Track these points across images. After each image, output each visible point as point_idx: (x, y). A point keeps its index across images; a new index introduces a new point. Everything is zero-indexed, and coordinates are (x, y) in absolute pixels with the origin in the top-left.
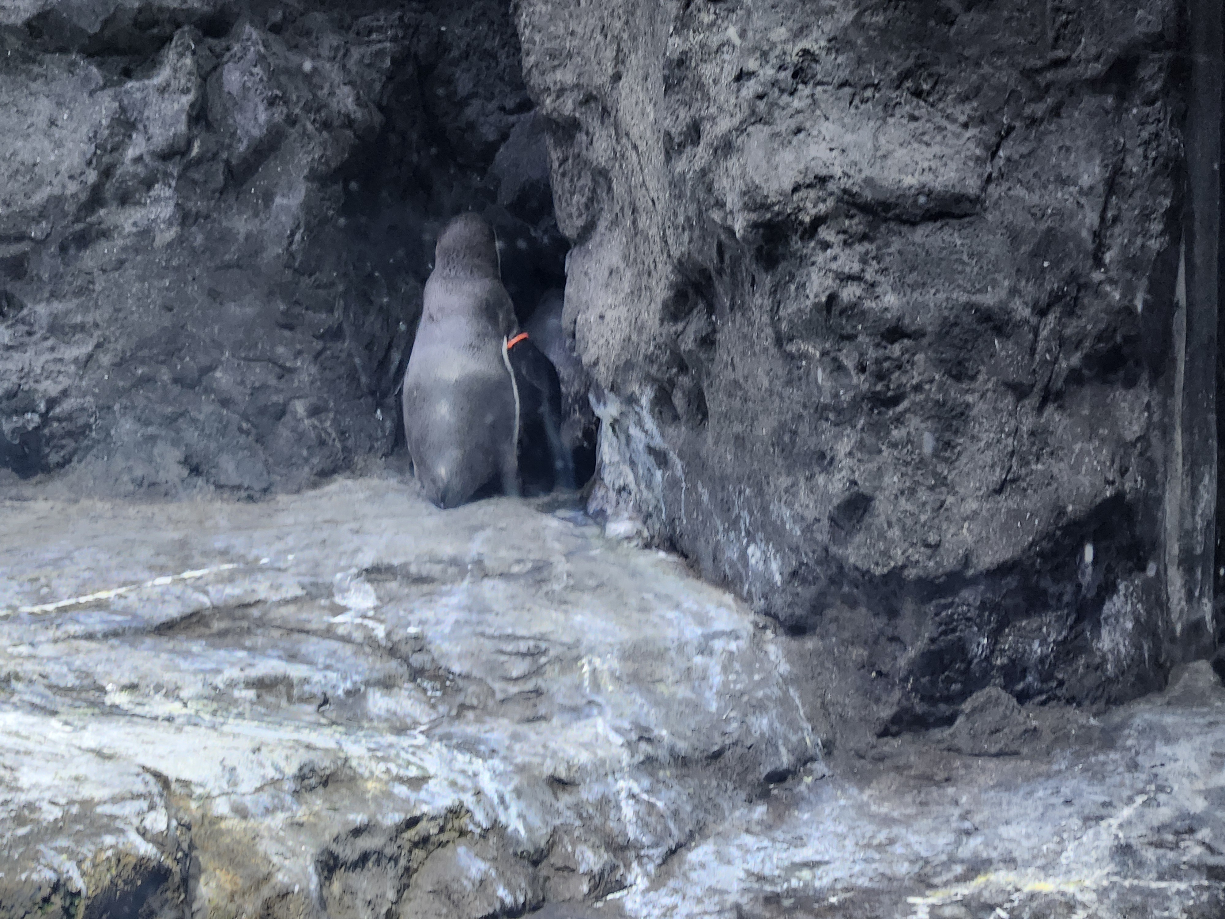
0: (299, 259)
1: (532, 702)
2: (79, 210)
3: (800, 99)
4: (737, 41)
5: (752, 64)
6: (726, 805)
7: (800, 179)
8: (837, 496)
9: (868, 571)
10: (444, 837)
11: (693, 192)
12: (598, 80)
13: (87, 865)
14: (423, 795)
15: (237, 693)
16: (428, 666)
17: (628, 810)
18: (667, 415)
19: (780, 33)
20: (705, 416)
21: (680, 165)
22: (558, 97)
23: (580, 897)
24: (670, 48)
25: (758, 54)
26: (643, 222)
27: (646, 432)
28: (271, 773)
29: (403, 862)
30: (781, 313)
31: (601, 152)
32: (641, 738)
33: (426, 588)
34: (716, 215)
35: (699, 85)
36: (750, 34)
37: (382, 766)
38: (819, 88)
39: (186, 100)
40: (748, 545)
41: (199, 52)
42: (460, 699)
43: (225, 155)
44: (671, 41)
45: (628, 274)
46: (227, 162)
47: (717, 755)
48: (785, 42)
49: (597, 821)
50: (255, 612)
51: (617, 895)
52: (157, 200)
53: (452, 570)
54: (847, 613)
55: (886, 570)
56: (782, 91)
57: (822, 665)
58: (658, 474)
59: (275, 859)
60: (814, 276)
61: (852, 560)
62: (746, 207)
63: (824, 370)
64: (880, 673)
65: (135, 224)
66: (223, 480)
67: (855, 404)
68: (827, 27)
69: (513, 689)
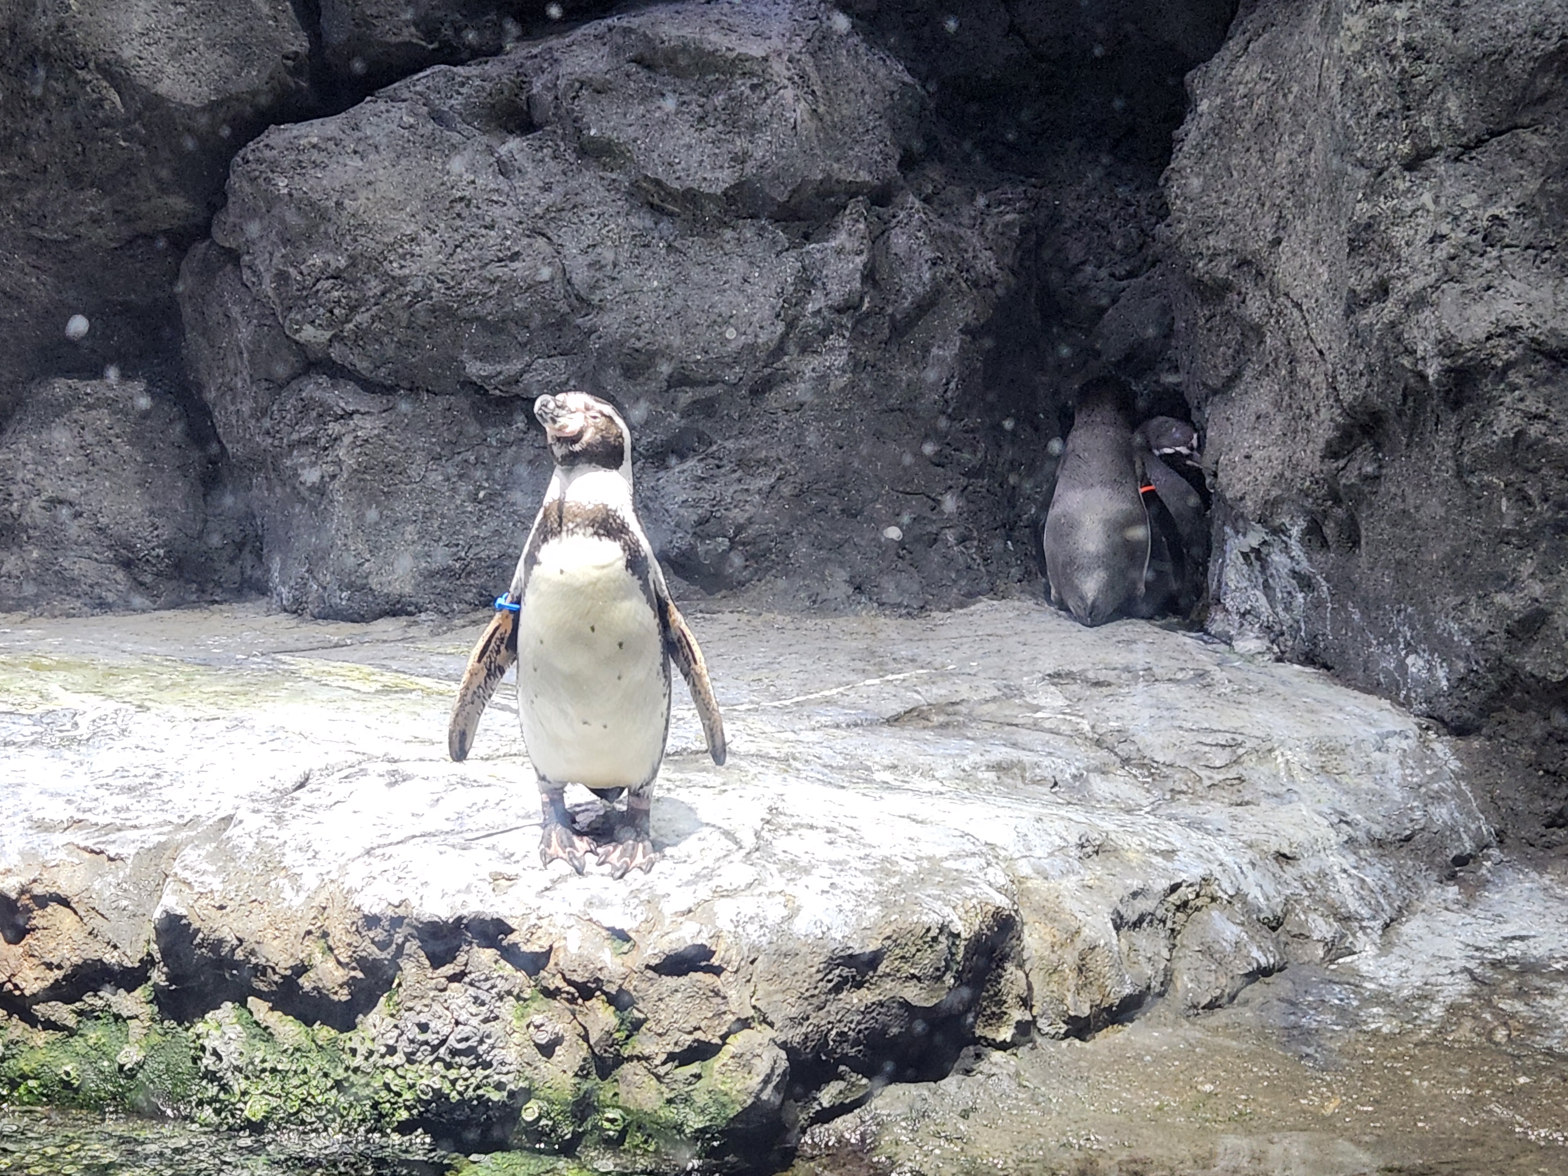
0: (953, 404)
1: (1236, 787)
2: (768, 356)
3: (1489, 260)
4: (1431, 206)
5: (1444, 228)
6: (1423, 884)
7: (1492, 329)
8: (1519, 612)
9: (1545, 678)
10: (1199, 902)
11: (1380, 341)
12: (1253, 246)
13: (961, 910)
14: (1177, 865)
15: (980, 775)
16: (1134, 755)
17: (1344, 883)
18: (1316, 544)
19: (1470, 200)
20: (1356, 543)
21: (1366, 318)
22: (1211, 261)
23: (1318, 961)
24: (1358, 213)
25: (1449, 219)
26: (1304, 370)
27: (1292, 558)
28: (1058, 842)
29: (1169, 924)
30: (1464, 448)
31: (1254, 309)
32: (1341, 821)
33: (1105, 690)
34: (1406, 362)
35: (1388, 247)
36: (1443, 200)
37: (1136, 840)
38: (1507, 250)
39: (859, 260)
40: (1407, 655)
41: (870, 219)
42: (1170, 784)
43: (890, 310)
44: (1359, 206)
45: (1279, 419)
46: (892, 316)
47: (1408, 839)
48: (1478, 207)
49: (1319, 892)
50: (963, 709)
51: (1349, 959)
52: (831, 349)
53: (1125, 676)
54: (1515, 717)
55: (1562, 677)
56: (1473, 252)
57: (1490, 763)
58: (1300, 596)
59: (1080, 916)
60: (1502, 415)
61: (1528, 668)
62: (1441, 353)
63: (1509, 499)
64: (1547, 772)
65: (813, 370)
66: (884, 598)
67: (1538, 530)
68: (1517, 194)
69: (1218, 777)
